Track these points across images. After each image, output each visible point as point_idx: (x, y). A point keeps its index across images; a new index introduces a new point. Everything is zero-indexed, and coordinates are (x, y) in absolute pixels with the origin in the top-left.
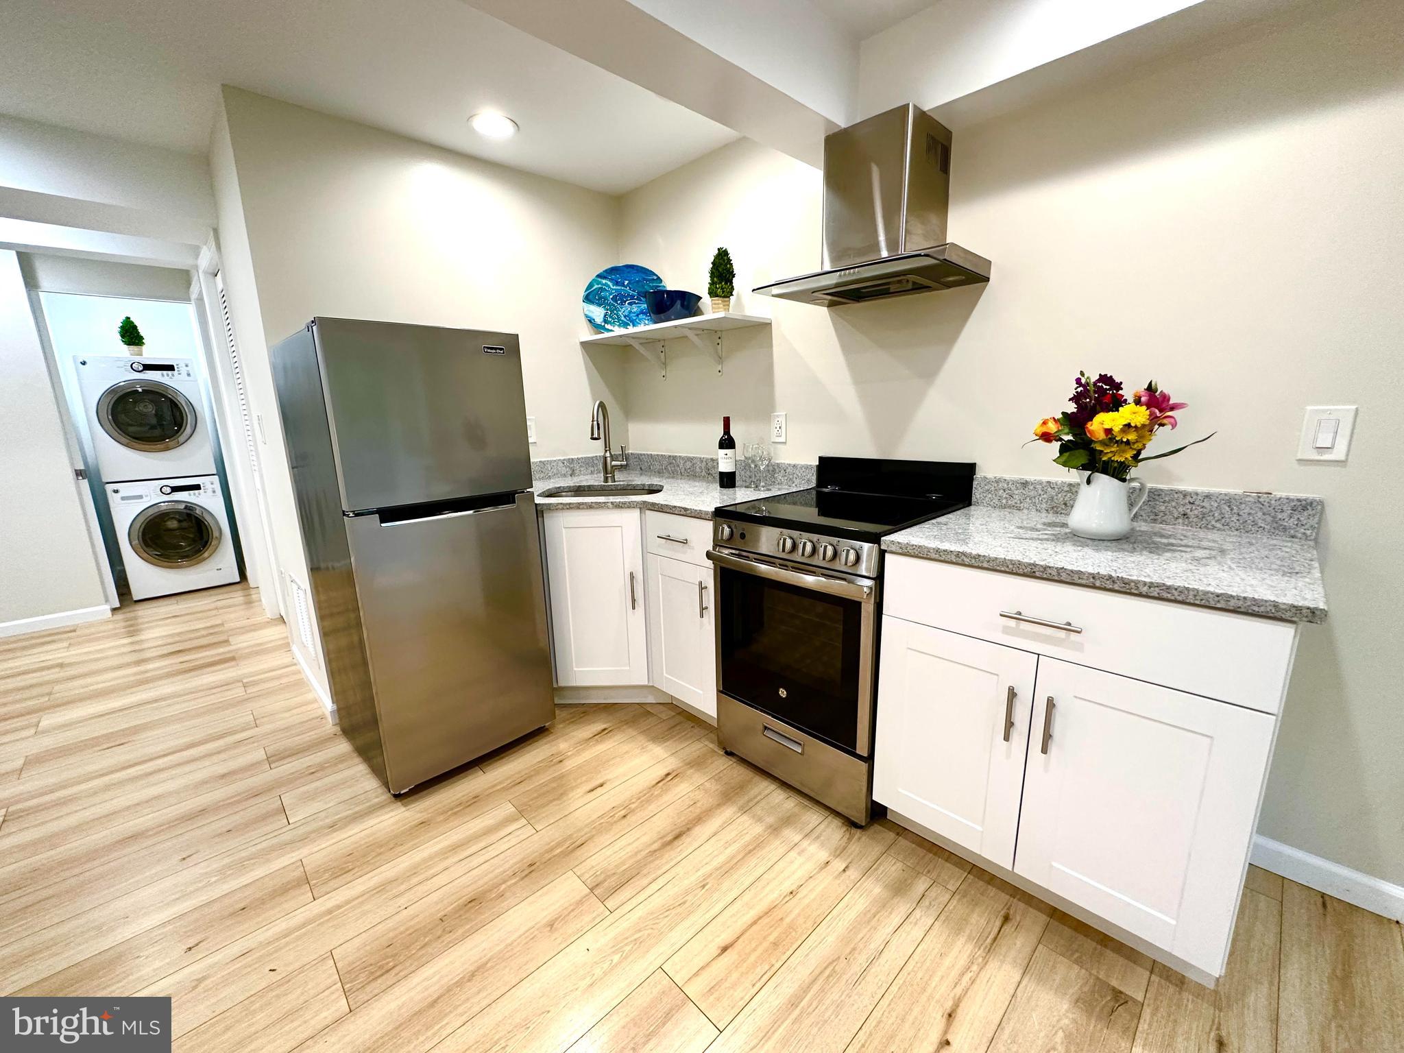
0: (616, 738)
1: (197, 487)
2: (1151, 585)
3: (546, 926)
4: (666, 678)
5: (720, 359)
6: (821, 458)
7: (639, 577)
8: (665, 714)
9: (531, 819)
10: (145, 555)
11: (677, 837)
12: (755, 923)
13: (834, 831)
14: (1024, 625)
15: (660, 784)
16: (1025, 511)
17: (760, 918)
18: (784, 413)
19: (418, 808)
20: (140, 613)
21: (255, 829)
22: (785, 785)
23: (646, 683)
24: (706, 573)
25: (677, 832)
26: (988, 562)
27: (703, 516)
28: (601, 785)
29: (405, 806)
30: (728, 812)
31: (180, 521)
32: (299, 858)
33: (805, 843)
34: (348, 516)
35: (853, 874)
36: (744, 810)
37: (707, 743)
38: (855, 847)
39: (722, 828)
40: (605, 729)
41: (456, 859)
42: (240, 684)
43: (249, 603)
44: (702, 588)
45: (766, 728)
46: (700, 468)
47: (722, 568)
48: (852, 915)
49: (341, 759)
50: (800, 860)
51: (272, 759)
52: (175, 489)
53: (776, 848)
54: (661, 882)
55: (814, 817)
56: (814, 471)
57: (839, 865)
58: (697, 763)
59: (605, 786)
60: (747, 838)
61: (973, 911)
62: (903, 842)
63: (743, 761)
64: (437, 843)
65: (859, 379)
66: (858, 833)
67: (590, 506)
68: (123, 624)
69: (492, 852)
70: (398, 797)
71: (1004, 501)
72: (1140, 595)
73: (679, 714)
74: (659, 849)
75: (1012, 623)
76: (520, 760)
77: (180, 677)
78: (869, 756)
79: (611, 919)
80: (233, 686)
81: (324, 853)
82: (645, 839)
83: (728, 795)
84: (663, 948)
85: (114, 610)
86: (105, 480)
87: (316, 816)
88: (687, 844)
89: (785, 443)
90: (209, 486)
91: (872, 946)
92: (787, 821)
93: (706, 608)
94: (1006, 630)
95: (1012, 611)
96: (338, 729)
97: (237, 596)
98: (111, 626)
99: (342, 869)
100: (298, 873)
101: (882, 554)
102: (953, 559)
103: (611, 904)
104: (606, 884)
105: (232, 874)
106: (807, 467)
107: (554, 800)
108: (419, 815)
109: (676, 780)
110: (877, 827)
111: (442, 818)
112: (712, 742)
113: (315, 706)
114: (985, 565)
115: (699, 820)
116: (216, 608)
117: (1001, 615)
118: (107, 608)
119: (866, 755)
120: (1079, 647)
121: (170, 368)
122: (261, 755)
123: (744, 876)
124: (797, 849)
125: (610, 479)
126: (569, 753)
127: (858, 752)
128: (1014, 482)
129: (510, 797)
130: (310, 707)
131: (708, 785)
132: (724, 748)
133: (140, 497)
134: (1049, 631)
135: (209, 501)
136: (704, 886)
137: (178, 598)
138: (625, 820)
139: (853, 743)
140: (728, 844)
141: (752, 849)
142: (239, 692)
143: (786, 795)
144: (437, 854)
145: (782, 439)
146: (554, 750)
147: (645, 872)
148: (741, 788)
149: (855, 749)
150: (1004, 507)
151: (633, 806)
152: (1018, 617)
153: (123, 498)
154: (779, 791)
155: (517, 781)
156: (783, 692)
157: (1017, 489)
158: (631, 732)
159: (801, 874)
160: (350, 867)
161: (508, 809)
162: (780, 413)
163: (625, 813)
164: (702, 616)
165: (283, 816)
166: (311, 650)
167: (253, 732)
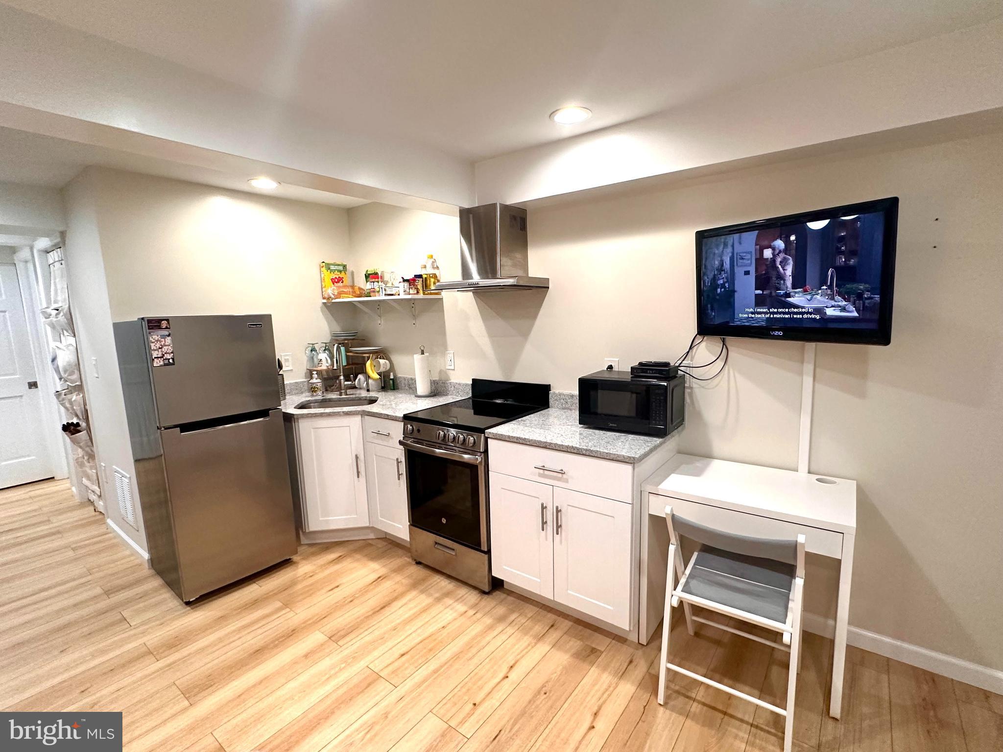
0: (348, 560)
2: (586, 450)
3: (304, 656)
4: (381, 520)
5: (415, 317)
6: (473, 380)
7: (361, 457)
8: (381, 544)
9: (292, 608)
11: (382, 608)
12: (421, 642)
13: (472, 597)
14: (546, 472)
15: (375, 583)
16: (573, 411)
17: (425, 640)
18: (453, 352)
21: (109, 631)
22: (449, 577)
23: (367, 525)
24: (400, 453)
25: (382, 606)
26: (529, 441)
27: (398, 419)
28: (337, 587)
30: (414, 593)
32: (142, 642)
33: (456, 603)
35: (479, 615)
36: (422, 592)
37: (406, 558)
38: (483, 603)
39: (410, 600)
40: (341, 556)
41: (246, 632)
42: (70, 549)
44: (398, 462)
45: (436, 543)
46: (404, 384)
47: (408, 449)
48: (473, 633)
49: (155, 590)
50: (451, 612)
51: (108, 593)
53: (439, 607)
54: (370, 630)
55: (463, 591)
56: (470, 387)
57: (471, 612)
58: (398, 570)
59: (340, 586)
60: (424, 604)
61: (536, 625)
62: (510, 599)
63: (427, 567)
65: (492, 334)
66: (486, 596)
67: (329, 415)
69: (269, 627)
71: (564, 406)
72: (583, 455)
73: (390, 543)
74: (371, 615)
75: (541, 471)
78: (488, 550)
79: (341, 649)
80: (63, 550)
81: (158, 638)
82: (363, 611)
83: (414, 585)
84: (369, 658)
88: (387, 611)
89: (454, 370)
91: (481, 645)
92: (447, 594)
93: (402, 474)
94: (540, 475)
95: (540, 465)
96: (152, 571)
100: (144, 649)
101: (486, 439)
102: (515, 440)
103: (340, 643)
104: (339, 634)
106: (467, 385)
109: (385, 580)
110: (497, 593)
111: (234, 613)
112: (409, 558)
113: (134, 558)
114: (528, 443)
115: (396, 599)
117: (535, 467)
119: (486, 550)
120: (567, 481)
122: (98, 591)
123: (419, 623)
124: (450, 607)
125: (343, 394)
126: (317, 571)
127: (482, 549)
128: (568, 395)
129: (278, 599)
131: (404, 581)
132: (415, 560)
134: (555, 474)
136: (395, 630)
138: (352, 603)
139: (479, 544)
140: (410, 609)
141: (425, 610)
142: (69, 554)
143: (449, 581)
144: (234, 631)
145: (452, 367)
147: (362, 626)
148: (424, 580)
149: (481, 548)
150: (564, 409)
151: (357, 596)
152: (543, 468)
154: (445, 580)
155: (283, 589)
156: (444, 520)
157: (569, 399)
158: (358, 556)
159: (450, 618)
160: (178, 643)
161: (278, 604)
162: (450, 351)
163: (351, 600)
164: (399, 479)
165: (125, 622)
166: (130, 518)
167: (90, 578)
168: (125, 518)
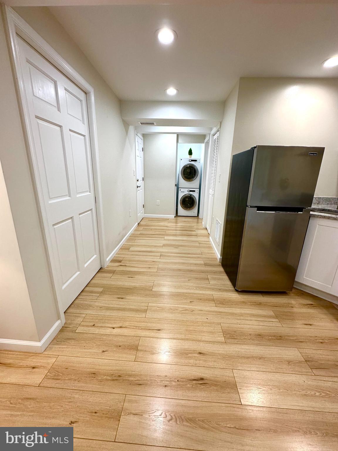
0: (317, 310)
1: (194, 191)
9: (280, 321)
10: (182, 206)
19: (243, 297)
20: (178, 219)
21: (203, 281)
28: (310, 325)
29: (239, 294)
31: (189, 199)
32: (212, 293)
34: (248, 207)
40: (312, 304)
41: (254, 319)
43: (198, 222)
49: (220, 272)
51: (205, 265)
52: (191, 191)
59: (312, 326)
64: (248, 310)
68: (175, 220)
70: (237, 291)
76: (277, 299)
77: (186, 236)
79: (315, 377)
80: (196, 242)
81: (218, 296)
85: (175, 217)
86: (179, 187)
87: (215, 285)
90: (197, 191)
96: (220, 264)
97: (195, 220)
98: (174, 220)
99: (222, 303)
100: (212, 297)
103: (315, 372)
104: (312, 363)
105: (198, 289)
107: (290, 319)
108: (243, 299)
111: (249, 304)
113: (214, 255)
116: (193, 222)
118: (174, 216)
121: (196, 161)
122: (202, 262)
126: (296, 306)
129: (273, 310)
130: (213, 255)
133: (184, 192)
135: (196, 195)
137: (185, 217)
138: (322, 344)
142: (197, 244)
146: (290, 302)
151: (326, 341)
153: (181, 192)
155: (276, 305)
160: (224, 303)
161: (272, 313)
163: (322, 341)
165: (208, 280)
166: (217, 240)
167: (201, 256)
168: (216, 239)
